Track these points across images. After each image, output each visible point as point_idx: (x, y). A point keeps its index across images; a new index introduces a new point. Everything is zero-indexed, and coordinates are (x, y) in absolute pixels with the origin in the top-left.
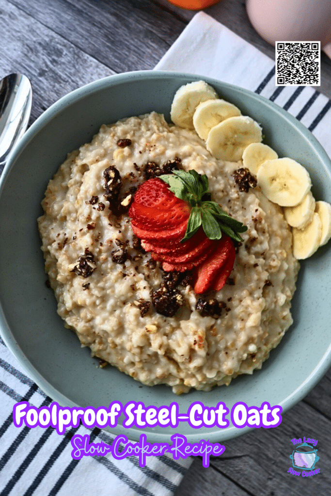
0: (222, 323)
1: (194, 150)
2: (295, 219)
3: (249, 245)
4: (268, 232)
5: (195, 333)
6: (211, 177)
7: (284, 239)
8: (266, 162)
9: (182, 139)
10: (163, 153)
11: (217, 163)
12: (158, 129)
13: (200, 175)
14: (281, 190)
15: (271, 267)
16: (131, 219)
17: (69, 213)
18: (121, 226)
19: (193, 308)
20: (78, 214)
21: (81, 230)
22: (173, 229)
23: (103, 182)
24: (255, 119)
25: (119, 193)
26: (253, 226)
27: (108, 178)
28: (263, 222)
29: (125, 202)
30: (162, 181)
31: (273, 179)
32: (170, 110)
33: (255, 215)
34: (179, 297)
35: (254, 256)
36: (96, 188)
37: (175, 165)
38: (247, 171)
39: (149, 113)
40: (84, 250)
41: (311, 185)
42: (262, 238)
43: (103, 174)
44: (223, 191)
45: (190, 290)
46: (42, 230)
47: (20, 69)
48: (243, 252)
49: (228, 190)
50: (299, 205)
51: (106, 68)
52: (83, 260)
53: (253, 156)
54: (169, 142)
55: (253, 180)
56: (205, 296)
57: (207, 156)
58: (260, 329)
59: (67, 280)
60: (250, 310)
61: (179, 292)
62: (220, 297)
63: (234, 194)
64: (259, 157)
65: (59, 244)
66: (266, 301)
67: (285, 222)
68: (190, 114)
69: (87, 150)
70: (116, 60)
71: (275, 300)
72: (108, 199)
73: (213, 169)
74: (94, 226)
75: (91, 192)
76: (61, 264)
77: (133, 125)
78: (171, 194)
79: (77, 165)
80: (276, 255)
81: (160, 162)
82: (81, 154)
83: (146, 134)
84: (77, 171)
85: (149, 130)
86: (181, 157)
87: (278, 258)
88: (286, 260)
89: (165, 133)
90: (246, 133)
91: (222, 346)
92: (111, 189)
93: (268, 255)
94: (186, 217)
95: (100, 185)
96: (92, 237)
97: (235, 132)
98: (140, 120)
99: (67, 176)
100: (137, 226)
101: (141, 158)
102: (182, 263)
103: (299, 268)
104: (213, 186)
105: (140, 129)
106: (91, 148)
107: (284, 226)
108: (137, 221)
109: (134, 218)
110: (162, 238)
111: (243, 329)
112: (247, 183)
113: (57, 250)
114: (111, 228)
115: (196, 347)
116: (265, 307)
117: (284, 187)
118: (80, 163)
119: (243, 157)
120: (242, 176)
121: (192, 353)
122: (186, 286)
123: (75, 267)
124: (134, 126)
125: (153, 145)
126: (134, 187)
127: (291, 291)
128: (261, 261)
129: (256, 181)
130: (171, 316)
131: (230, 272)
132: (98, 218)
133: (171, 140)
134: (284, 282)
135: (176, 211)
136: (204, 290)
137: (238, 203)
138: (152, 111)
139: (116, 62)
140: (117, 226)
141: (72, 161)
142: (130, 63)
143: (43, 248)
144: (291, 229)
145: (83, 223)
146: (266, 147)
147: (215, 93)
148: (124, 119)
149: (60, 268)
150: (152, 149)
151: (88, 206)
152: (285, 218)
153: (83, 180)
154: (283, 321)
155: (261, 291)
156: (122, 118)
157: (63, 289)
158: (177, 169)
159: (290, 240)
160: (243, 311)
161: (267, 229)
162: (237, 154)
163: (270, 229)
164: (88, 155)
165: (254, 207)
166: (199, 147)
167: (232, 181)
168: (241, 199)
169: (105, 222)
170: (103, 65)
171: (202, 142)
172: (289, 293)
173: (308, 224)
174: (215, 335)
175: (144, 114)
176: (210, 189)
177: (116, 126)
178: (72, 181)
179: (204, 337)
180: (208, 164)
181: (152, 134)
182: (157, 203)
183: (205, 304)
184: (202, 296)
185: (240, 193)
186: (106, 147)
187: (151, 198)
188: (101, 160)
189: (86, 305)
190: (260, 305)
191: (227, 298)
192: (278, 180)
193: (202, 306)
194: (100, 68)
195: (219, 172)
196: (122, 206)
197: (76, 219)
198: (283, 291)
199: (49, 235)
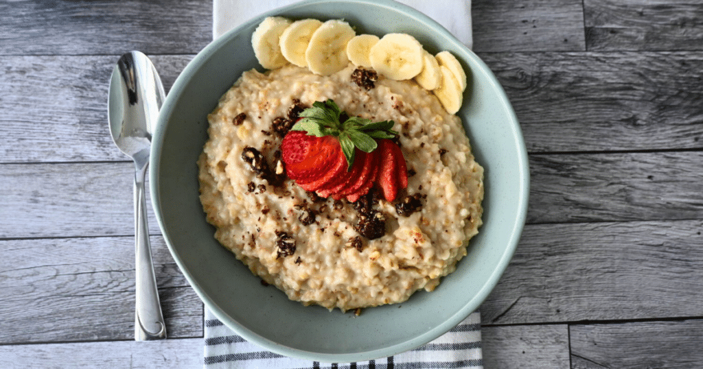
0: (427, 211)
1: (303, 83)
2: (429, 82)
3: (406, 131)
4: (414, 109)
5: (411, 233)
6: (335, 96)
7: (431, 106)
8: (372, 50)
9: (287, 80)
10: (279, 104)
11: (331, 80)
12: (260, 86)
13: (324, 102)
14: (400, 66)
15: (436, 137)
16: (294, 181)
17: (238, 212)
18: (290, 193)
19: (396, 216)
20: (247, 208)
21: (259, 219)
22: (335, 165)
23: (247, 166)
24: (336, 18)
25: (267, 166)
26: (398, 113)
27: (249, 160)
28: (404, 104)
29: (279, 170)
30: (297, 132)
31: (388, 61)
32: (257, 61)
33: (394, 103)
34: (378, 216)
35: (415, 139)
36: (245, 176)
37: (298, 108)
38: (362, 69)
39: (240, 75)
40: (275, 234)
41: (421, 46)
42: (412, 118)
43: (242, 160)
44: (353, 102)
45: (384, 203)
46: (226, 244)
47: (88, 114)
48: (405, 141)
49: (356, 97)
50: (424, 69)
51: (166, 56)
52: (279, 243)
53: (358, 52)
54: (278, 91)
55: (371, 73)
56: (399, 199)
57: (318, 80)
58: (460, 193)
59: (278, 268)
60: (442, 184)
61: (376, 211)
62: (411, 191)
63: (364, 96)
64: (363, 50)
65: (249, 244)
66: (450, 168)
67: (423, 90)
68: (277, 53)
69: (212, 148)
70: (171, 43)
71: (457, 161)
72: (263, 177)
73: (332, 89)
74: (267, 208)
75: (244, 182)
76: (264, 259)
77: (235, 98)
78: (313, 138)
79: (213, 168)
80: (433, 124)
81: (282, 113)
82: (209, 155)
83: (252, 97)
84: (218, 173)
85: (252, 92)
86: (297, 97)
87: (436, 125)
88: (445, 121)
89: (269, 85)
90: (337, 37)
91: (439, 228)
92: (259, 168)
93: (427, 129)
94: (338, 148)
95: (246, 170)
96: (273, 218)
97: (327, 42)
98: (237, 89)
99: (212, 183)
100: (303, 183)
101: (263, 122)
102: (362, 187)
103: (460, 120)
104: (342, 103)
105: (243, 97)
106: (214, 144)
107: (424, 94)
108: (301, 179)
109: (296, 178)
110: (331, 178)
111: (446, 203)
112: (368, 81)
113: (251, 251)
114: (283, 199)
115: (420, 244)
116: (453, 174)
117: (401, 61)
118: (214, 164)
119: (350, 59)
120: (360, 77)
121: (419, 250)
122: (378, 203)
123: (278, 252)
124: (237, 98)
125: (265, 103)
126: (277, 151)
127: (466, 145)
128: (424, 138)
129: (375, 73)
130: (383, 235)
131: (405, 166)
132: (266, 199)
133: (277, 88)
134: (455, 142)
135: (326, 148)
136: (394, 195)
137: (373, 103)
138: (242, 73)
139: (172, 44)
140: (286, 194)
141: (206, 166)
142: (185, 37)
143: (238, 257)
144: (432, 92)
145: (256, 213)
146: (363, 36)
147: (286, 21)
148: (223, 97)
149: (266, 262)
150: (267, 108)
151: (250, 195)
152: (420, 87)
153: (228, 177)
154: (474, 174)
155: (441, 162)
156: (220, 97)
157: (281, 277)
158: (302, 111)
159: (437, 102)
160: (437, 189)
161: (411, 108)
162: (342, 59)
163: (414, 106)
164: (216, 151)
165: (388, 96)
166: (306, 77)
167: (355, 86)
168: (373, 97)
169: (274, 198)
170: (162, 56)
171: (306, 70)
172: (465, 148)
173: (441, 80)
174: (428, 224)
175: (236, 80)
176: (341, 108)
177: (221, 108)
178: (220, 185)
179: (420, 232)
180: (324, 86)
181: (258, 94)
182: (306, 154)
183: (402, 206)
184: (396, 201)
185: (369, 92)
186: (226, 133)
187: (298, 152)
188: (232, 148)
189: (309, 276)
190: (447, 175)
191: (417, 189)
192: (392, 59)
193: (401, 209)
194: (161, 61)
195: (339, 87)
196: (279, 175)
197: (248, 214)
198: (459, 150)
199: (234, 243)
